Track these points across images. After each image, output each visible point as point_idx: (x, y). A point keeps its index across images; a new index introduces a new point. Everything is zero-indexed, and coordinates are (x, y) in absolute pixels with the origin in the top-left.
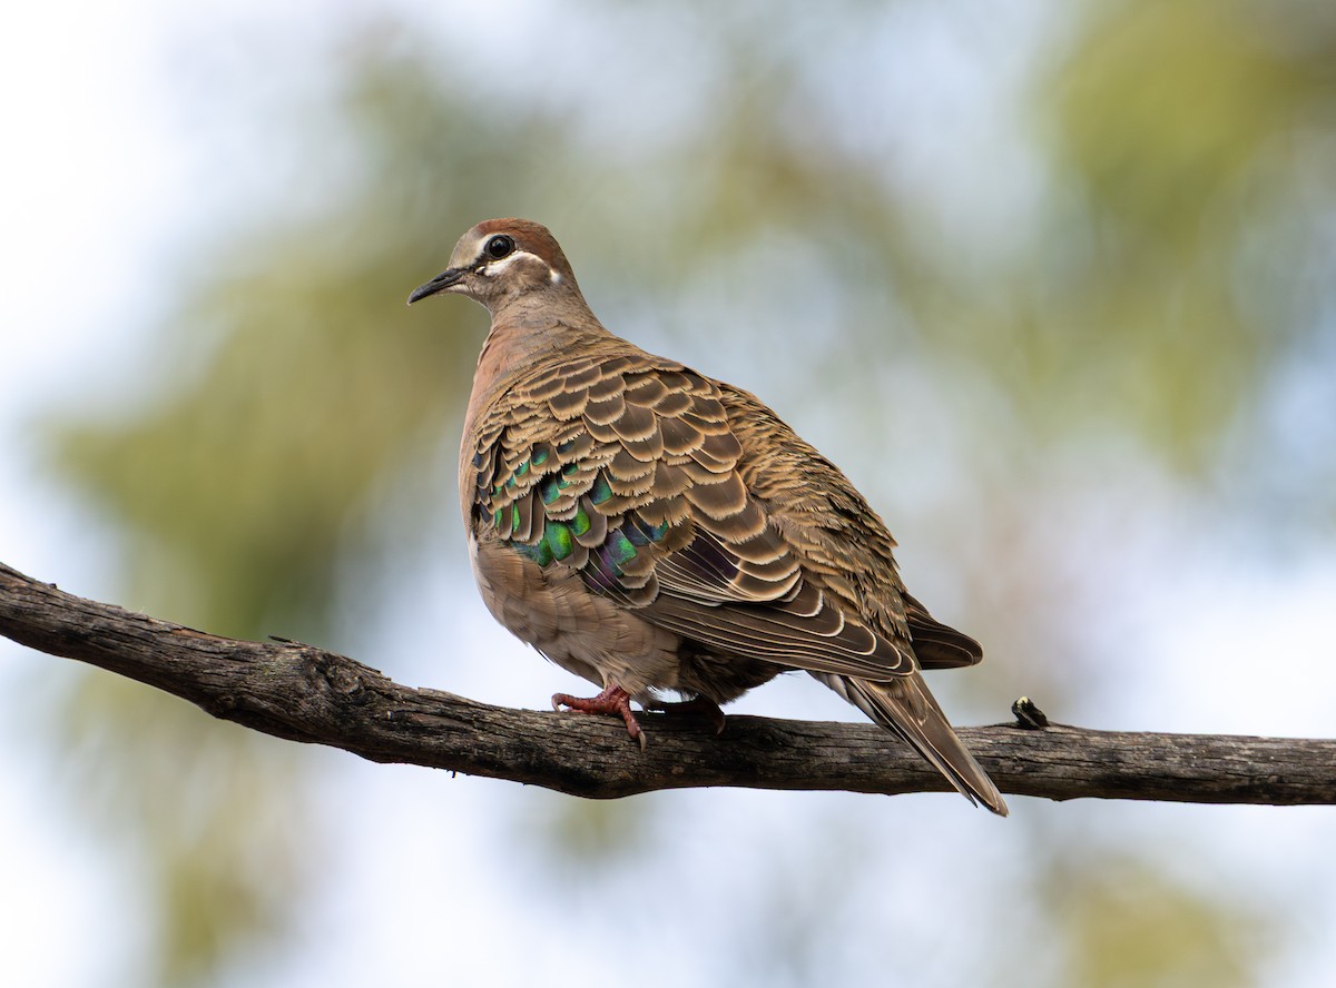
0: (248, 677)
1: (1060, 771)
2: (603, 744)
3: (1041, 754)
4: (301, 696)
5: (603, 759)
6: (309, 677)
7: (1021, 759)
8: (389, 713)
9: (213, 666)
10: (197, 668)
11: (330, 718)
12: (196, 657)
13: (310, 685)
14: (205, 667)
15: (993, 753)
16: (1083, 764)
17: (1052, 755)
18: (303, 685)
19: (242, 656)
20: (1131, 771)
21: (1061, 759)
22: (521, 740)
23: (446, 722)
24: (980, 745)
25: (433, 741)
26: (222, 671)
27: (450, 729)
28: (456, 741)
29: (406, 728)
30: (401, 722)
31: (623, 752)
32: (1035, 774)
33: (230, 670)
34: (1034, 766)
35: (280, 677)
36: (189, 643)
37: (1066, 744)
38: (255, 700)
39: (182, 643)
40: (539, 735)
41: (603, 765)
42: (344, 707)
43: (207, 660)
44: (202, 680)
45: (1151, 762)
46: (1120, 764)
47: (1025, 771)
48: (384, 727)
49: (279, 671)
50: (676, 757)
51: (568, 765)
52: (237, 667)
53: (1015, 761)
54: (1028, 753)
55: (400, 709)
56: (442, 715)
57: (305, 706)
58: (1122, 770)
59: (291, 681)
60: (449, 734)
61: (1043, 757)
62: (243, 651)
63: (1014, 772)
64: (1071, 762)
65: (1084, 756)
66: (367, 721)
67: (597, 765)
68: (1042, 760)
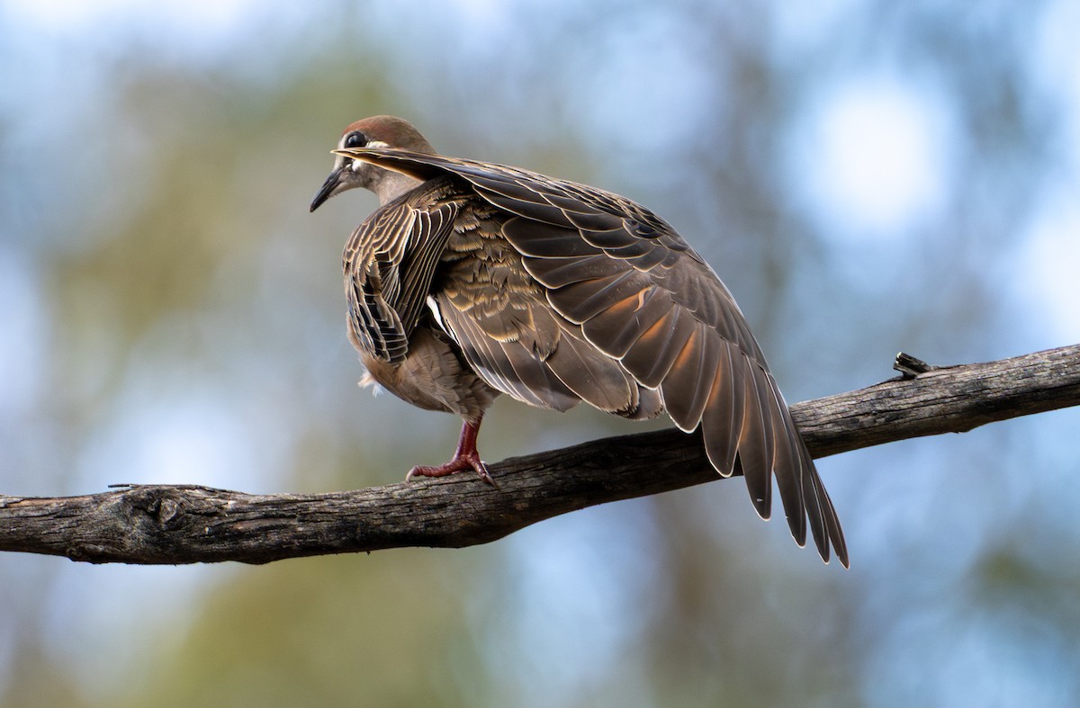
0: (77, 530)
1: (926, 412)
2: (436, 503)
3: (902, 401)
4: (122, 534)
5: (435, 516)
6: (125, 516)
7: (881, 412)
8: (207, 529)
9: (46, 527)
10: (36, 531)
11: (150, 547)
12: (30, 523)
13: (128, 523)
14: (41, 529)
15: (852, 413)
16: (947, 400)
17: (915, 399)
18: (122, 525)
19: (70, 512)
20: (999, 394)
21: (924, 401)
22: (345, 521)
23: (267, 523)
24: (842, 409)
25: (252, 543)
26: (56, 529)
27: (266, 529)
28: (274, 538)
29: (225, 538)
30: (220, 534)
31: (458, 505)
32: (900, 421)
33: (62, 526)
34: (898, 414)
35: (101, 522)
36: (21, 513)
37: (930, 386)
38: (92, 546)
39: (15, 514)
40: (366, 511)
41: (436, 522)
42: (158, 535)
43: (41, 523)
44: (46, 540)
45: (1019, 382)
46: (986, 391)
47: (888, 421)
48: (202, 543)
49: (100, 517)
50: (515, 495)
51: (397, 530)
52: (66, 523)
53: (875, 414)
54: (890, 404)
55: (220, 522)
56: (266, 517)
57: (128, 543)
58: (989, 396)
59: (111, 524)
60: (267, 534)
61: (903, 404)
62: (70, 508)
63: (877, 424)
64: (935, 401)
65: (947, 393)
66: (184, 541)
67: (429, 523)
68: (905, 407)
